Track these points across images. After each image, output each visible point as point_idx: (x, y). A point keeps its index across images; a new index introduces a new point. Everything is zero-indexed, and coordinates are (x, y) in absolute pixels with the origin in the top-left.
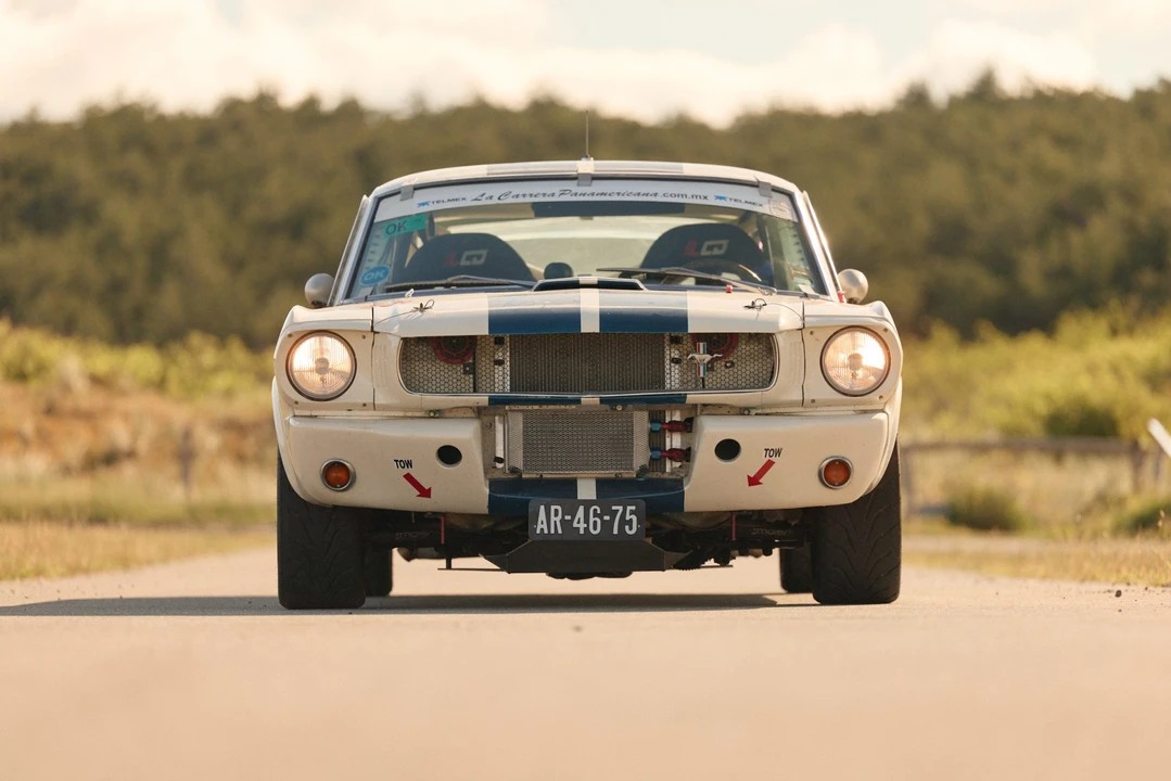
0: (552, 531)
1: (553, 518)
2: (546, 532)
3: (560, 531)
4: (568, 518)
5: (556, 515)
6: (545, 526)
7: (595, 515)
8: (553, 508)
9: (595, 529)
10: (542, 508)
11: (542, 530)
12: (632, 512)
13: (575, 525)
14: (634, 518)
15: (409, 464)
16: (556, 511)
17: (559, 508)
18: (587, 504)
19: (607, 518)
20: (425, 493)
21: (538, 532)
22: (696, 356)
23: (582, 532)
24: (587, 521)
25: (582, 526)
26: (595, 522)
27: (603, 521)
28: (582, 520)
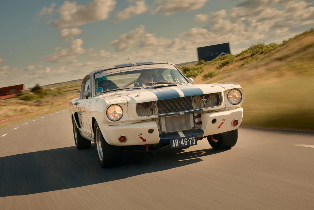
0: (176, 146)
1: (176, 143)
2: (175, 146)
3: (178, 146)
4: (179, 142)
5: (177, 142)
6: (174, 145)
7: (186, 141)
8: (176, 140)
9: (186, 144)
10: (173, 140)
11: (174, 146)
12: (194, 139)
13: (181, 144)
14: (194, 140)
15: (141, 134)
16: (177, 141)
17: (177, 140)
18: (184, 138)
19: (188, 141)
20: (144, 140)
21: (173, 146)
22: (203, 100)
23: (183, 145)
24: (184, 142)
25: (183, 144)
26: (186, 142)
27: (188, 142)
28: (183, 142)
